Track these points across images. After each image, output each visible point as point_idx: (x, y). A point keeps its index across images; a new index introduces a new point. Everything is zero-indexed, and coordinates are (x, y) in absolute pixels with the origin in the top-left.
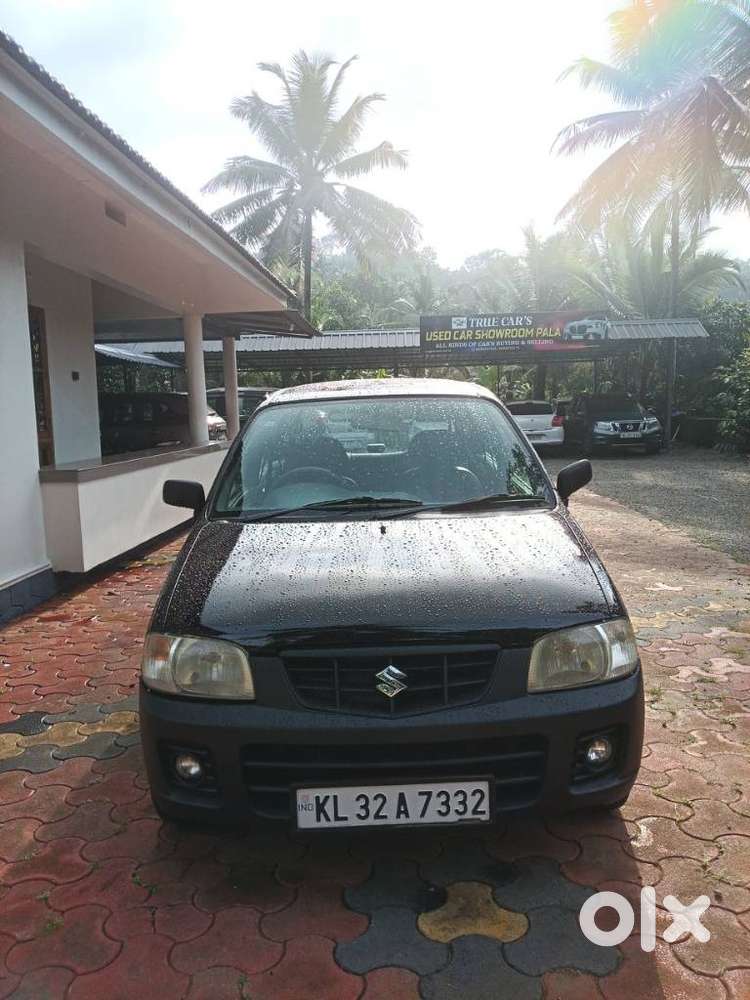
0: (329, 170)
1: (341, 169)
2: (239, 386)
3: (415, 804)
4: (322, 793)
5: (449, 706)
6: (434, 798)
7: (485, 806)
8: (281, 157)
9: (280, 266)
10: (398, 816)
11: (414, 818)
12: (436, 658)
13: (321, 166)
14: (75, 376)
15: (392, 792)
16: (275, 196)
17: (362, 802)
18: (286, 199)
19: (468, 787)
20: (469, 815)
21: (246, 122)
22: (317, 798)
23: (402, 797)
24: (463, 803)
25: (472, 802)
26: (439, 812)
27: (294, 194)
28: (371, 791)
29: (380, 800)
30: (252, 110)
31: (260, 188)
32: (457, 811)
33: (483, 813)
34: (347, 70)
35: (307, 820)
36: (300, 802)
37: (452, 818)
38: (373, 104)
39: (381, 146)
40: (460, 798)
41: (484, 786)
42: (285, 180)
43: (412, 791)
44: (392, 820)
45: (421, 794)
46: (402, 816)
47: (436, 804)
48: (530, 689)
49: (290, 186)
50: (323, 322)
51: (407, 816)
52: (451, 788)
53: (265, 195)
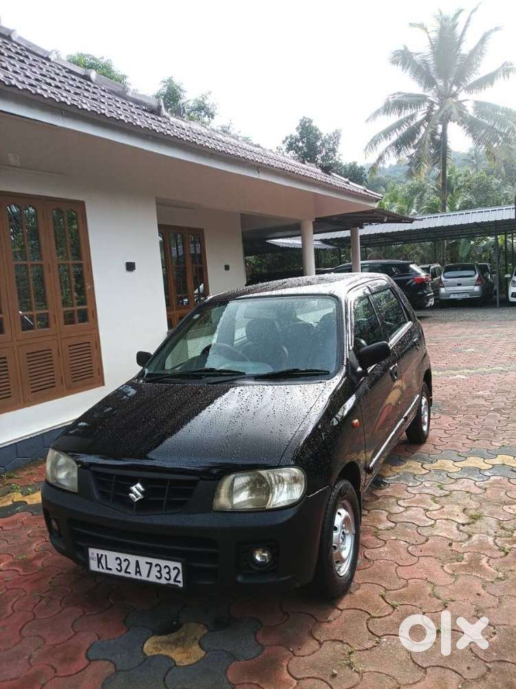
0: (460, 91)
1: (470, 89)
2: (362, 260)
3: (144, 569)
4: (101, 552)
5: (164, 512)
6: (153, 567)
7: (180, 578)
8: (425, 88)
9: (426, 166)
10: (136, 574)
11: (144, 577)
12: (164, 481)
13: (455, 88)
14: (227, 268)
15: (133, 559)
16: (420, 117)
17: (118, 562)
18: (428, 118)
19: (172, 564)
20: (172, 582)
21: (400, 67)
22: (98, 554)
23: (137, 562)
24: (168, 573)
25: (174, 573)
26: (156, 576)
27: (433, 113)
28: (123, 556)
29: (127, 563)
30: (403, 58)
31: (408, 113)
32: (165, 578)
33: (179, 582)
34: (473, 15)
35: (94, 566)
36: (90, 555)
37: (163, 581)
38: (493, 35)
39: (503, 66)
40: (167, 570)
41: (179, 565)
42: (427, 104)
43: (143, 560)
44: (133, 575)
45: (147, 563)
46: (138, 574)
47: (155, 570)
48: (214, 509)
49: (431, 109)
50: (459, 202)
51: (141, 575)
52: (163, 563)
53: (412, 117)
